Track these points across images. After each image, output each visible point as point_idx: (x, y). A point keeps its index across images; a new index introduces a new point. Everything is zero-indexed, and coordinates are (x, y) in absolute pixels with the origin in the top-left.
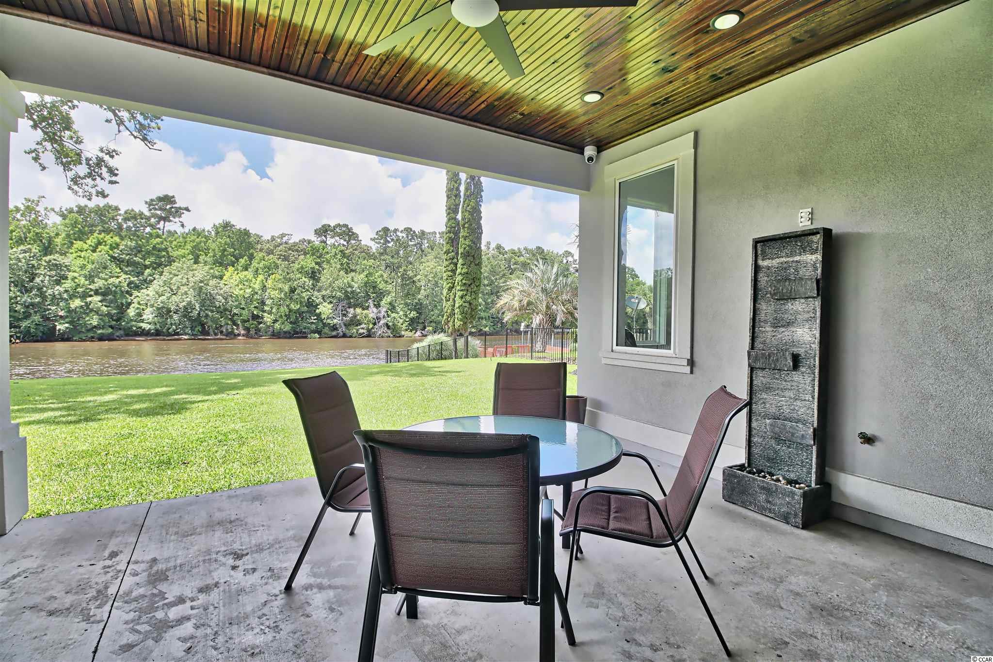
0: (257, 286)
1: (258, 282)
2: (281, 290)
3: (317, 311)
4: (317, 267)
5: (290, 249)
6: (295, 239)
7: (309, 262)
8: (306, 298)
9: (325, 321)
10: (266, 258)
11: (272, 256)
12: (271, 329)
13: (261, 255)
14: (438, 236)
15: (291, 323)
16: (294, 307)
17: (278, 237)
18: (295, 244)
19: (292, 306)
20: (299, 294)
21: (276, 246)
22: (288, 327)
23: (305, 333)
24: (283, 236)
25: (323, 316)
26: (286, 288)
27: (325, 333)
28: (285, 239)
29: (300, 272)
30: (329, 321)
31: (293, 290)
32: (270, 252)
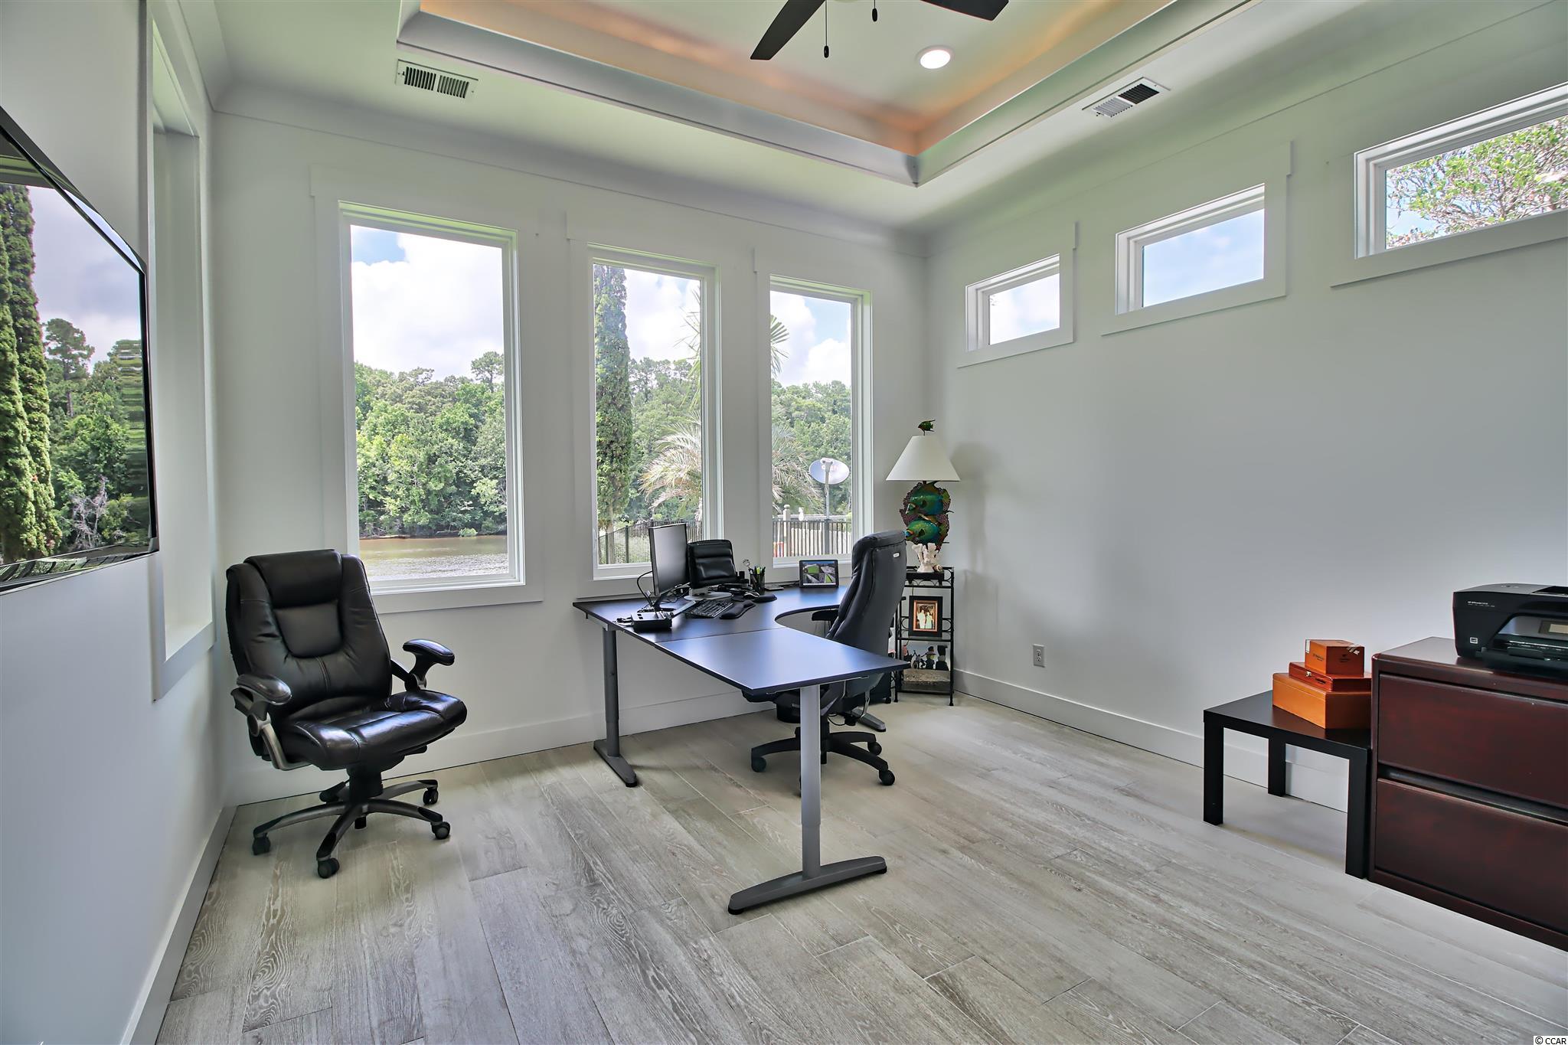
0: (373, 454)
1: (374, 447)
2: (412, 460)
3: (474, 492)
4: (472, 421)
5: (429, 394)
6: (438, 377)
7: (460, 415)
8: (454, 471)
9: (485, 508)
10: (390, 408)
11: (399, 405)
12: (398, 522)
13: (381, 403)
14: (673, 367)
15: (431, 512)
16: (435, 486)
17: (411, 375)
18: (438, 385)
19: (432, 485)
20: (441, 466)
21: (406, 389)
22: (424, 519)
23: (454, 528)
24: (418, 372)
25: (483, 501)
26: (421, 456)
27: (487, 528)
28: (421, 378)
29: (446, 430)
30: (493, 508)
31: (432, 459)
32: (397, 399)
